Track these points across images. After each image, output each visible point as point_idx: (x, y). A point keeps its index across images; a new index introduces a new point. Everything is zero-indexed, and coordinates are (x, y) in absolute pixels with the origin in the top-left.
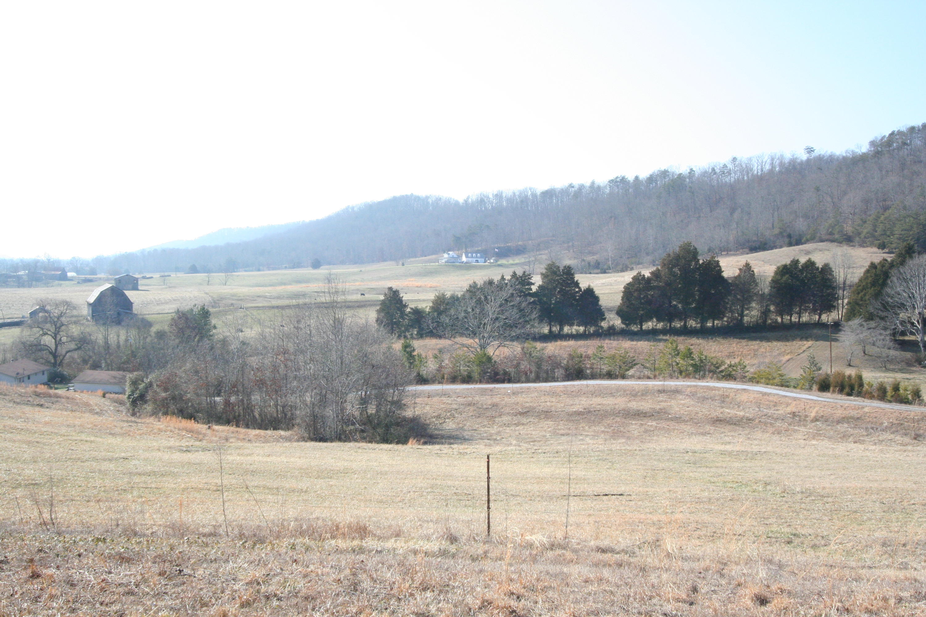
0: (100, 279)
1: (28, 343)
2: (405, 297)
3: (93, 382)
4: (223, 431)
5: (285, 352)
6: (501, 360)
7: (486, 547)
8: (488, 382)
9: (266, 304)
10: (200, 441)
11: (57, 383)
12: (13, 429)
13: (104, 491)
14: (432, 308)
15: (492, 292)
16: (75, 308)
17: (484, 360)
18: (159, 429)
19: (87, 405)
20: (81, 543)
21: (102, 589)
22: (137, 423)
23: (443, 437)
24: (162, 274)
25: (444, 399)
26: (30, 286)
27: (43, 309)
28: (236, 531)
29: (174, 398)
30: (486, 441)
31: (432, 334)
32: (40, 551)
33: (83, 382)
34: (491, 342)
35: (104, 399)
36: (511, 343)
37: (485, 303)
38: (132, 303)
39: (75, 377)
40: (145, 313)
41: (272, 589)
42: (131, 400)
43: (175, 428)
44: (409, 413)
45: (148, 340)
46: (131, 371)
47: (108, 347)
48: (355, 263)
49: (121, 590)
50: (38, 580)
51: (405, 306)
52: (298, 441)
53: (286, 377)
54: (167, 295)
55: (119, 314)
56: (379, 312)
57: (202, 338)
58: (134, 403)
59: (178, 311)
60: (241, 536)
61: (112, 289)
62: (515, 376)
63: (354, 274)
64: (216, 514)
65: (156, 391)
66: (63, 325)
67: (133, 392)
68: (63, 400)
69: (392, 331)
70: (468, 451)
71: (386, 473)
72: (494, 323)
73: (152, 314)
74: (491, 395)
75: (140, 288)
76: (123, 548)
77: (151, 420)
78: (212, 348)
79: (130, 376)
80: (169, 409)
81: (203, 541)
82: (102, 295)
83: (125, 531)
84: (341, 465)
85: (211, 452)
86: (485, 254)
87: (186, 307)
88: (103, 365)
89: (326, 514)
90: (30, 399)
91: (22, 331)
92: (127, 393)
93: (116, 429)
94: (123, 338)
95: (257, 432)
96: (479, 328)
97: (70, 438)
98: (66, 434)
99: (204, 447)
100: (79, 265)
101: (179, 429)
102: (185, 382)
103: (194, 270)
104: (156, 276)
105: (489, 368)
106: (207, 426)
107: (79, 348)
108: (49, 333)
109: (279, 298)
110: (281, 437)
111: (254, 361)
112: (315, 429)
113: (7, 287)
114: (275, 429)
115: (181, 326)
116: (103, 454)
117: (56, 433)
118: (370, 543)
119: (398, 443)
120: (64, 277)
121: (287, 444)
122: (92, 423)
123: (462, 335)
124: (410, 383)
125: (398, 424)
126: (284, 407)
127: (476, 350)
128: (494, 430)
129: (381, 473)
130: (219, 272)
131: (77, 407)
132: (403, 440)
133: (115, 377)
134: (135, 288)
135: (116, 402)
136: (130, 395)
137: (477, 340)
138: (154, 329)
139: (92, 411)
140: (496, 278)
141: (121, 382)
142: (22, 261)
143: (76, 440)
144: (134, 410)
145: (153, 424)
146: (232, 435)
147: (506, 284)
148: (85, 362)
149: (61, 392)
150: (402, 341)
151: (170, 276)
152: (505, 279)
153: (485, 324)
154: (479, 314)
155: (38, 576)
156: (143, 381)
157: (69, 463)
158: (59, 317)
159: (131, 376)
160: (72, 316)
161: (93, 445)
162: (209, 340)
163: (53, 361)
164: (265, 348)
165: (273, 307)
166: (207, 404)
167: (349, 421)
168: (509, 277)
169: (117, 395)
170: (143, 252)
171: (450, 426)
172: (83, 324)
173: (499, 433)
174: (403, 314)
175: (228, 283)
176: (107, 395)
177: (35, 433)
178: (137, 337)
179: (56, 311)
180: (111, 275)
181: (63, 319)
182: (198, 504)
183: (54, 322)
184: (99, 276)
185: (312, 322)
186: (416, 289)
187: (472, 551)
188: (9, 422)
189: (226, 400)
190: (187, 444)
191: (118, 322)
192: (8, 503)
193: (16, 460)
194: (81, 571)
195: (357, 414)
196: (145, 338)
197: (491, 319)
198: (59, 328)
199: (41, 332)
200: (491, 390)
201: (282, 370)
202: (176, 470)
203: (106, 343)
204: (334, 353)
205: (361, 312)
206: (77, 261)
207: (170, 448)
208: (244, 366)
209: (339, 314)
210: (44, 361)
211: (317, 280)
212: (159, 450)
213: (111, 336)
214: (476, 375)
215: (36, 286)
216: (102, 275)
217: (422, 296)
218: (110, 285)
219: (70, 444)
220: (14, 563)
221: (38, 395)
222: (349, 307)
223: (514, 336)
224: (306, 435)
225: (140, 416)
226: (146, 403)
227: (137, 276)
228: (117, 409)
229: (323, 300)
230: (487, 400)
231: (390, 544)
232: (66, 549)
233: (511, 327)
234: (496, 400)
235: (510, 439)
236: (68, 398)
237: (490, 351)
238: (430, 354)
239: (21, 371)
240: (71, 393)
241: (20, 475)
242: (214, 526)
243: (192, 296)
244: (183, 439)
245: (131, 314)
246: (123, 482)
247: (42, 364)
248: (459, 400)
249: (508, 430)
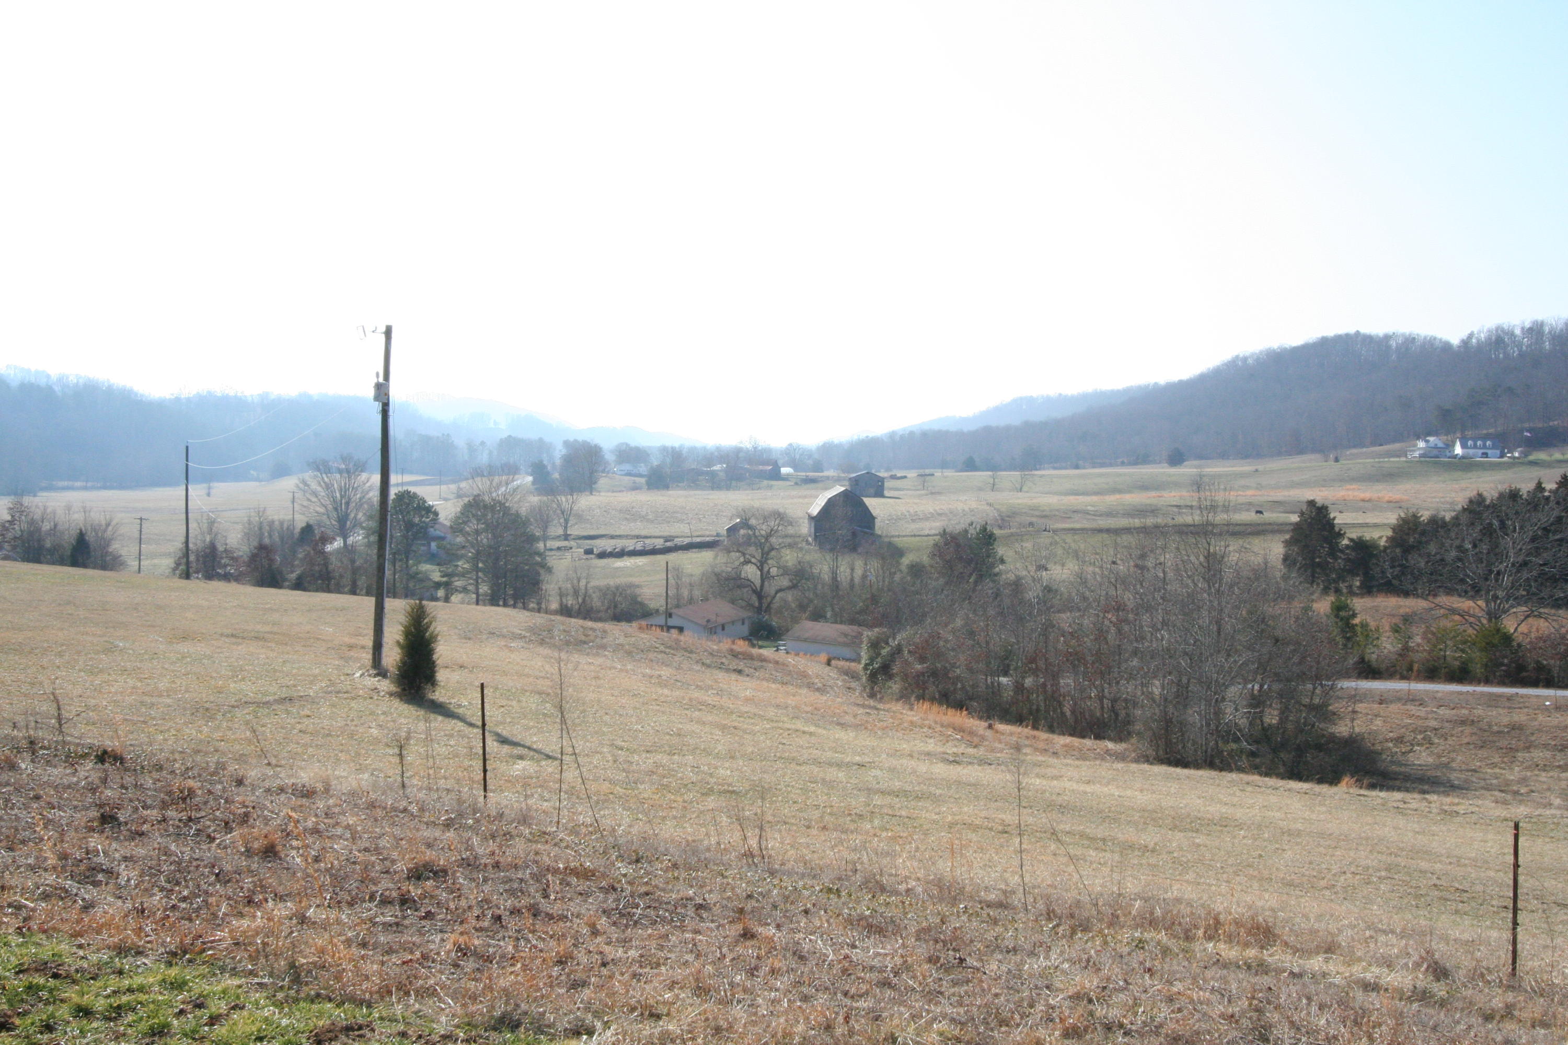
0: (828, 478)
1: (724, 574)
2: (1340, 519)
3: (814, 641)
4: (1011, 734)
5: (1120, 607)
6: (1530, 642)
7: (1510, 997)
8: (1502, 683)
9: (1087, 525)
10: (975, 747)
11: (760, 638)
12: (702, 705)
13: (830, 814)
14: (1390, 539)
15: (1517, 513)
16: (791, 524)
17: (1496, 641)
18: (911, 722)
19: (804, 675)
20: (806, 893)
21: (844, 971)
22: (877, 709)
23: (1407, 778)
24: (921, 471)
25: (1413, 709)
26: (728, 488)
27: (745, 524)
28: (1041, 905)
29: (934, 674)
30: (1496, 793)
31: (1390, 588)
32: (750, 897)
33: (798, 639)
34: (1512, 606)
35: (828, 668)
36: (1553, 611)
37: (1500, 533)
38: (873, 518)
39: (788, 631)
40: (893, 534)
41: (1114, 1013)
42: (868, 672)
43: (936, 722)
44: (1342, 729)
45: (897, 577)
46: (870, 627)
47: (837, 587)
48: (1246, 457)
49: (874, 976)
50: (752, 943)
51: (1340, 535)
52: (1137, 761)
53: (1119, 650)
54: (928, 506)
55: (854, 534)
56: (1287, 543)
57: (981, 577)
58: (873, 677)
59: (944, 533)
60: (1050, 914)
61: (844, 494)
62: (1562, 674)
63: (1243, 475)
64: (1005, 871)
65: (906, 660)
66: (772, 549)
67: (872, 660)
68: (771, 665)
69: (1312, 580)
70: (1461, 809)
71: (1299, 833)
72: (1518, 571)
73: (904, 536)
74: (1509, 708)
75: (886, 493)
76: (868, 909)
77: (898, 707)
78: (997, 595)
79: (868, 634)
80: (927, 691)
81: (989, 915)
82: (830, 503)
83: (866, 882)
84: (1215, 810)
85: (993, 767)
86: (1503, 441)
87: (956, 526)
88: (829, 615)
89: (1190, 893)
90: (724, 660)
91: (716, 556)
92: (863, 662)
93: (847, 717)
94: (859, 572)
95: (1068, 740)
96: (1486, 579)
97: (780, 725)
98: (775, 718)
99: (982, 757)
100: (797, 457)
101: (942, 726)
102: (953, 650)
103: (970, 465)
104: (912, 474)
105: (1506, 657)
106: (986, 724)
107: (794, 587)
108: (753, 560)
109: (1110, 514)
110: (1107, 751)
111: (1065, 620)
112: (1168, 743)
113: (697, 489)
114: (1098, 737)
115: (948, 557)
116: (829, 754)
117: (761, 716)
118: (1275, 956)
119: (1320, 781)
120: (775, 475)
121: (1120, 765)
122: (812, 705)
123: (1450, 592)
124: (1347, 675)
125: (1319, 747)
126: (1114, 701)
127: (1480, 622)
128: (1514, 774)
129: (1290, 833)
130: (1010, 470)
131: (789, 678)
132: (1331, 777)
133: (846, 635)
134: (879, 493)
135: (846, 673)
136: (866, 665)
137: (1481, 603)
138: (906, 561)
139: (810, 686)
140: (1526, 487)
141: (855, 642)
142: (718, 449)
143: (789, 729)
144: (872, 688)
145: (902, 713)
146: (1027, 742)
147: (1547, 498)
148: (802, 607)
149: (768, 652)
150: (1331, 598)
151: (933, 475)
152: (1544, 489)
153: (1498, 573)
154: (1488, 553)
155: (753, 936)
156: (887, 643)
157: (779, 764)
158: (768, 537)
159: (870, 633)
160: (786, 536)
161: (813, 740)
162: (994, 581)
163: (757, 604)
164: (1085, 599)
165: (1100, 531)
166: (987, 687)
167: (1229, 734)
168: (1553, 486)
169: (848, 663)
170: (892, 435)
171: (1422, 758)
172: (801, 549)
173: (1523, 781)
174: (1334, 550)
175: (1025, 489)
176: (833, 662)
177: (732, 713)
178: (881, 572)
179: (764, 527)
180: (844, 472)
181: (773, 540)
182: (975, 852)
183: (761, 544)
184: (826, 473)
185: (1169, 558)
186: (1361, 504)
187: (1480, 1000)
188: (696, 694)
189: (1017, 682)
190: (955, 750)
191: (853, 547)
192: (698, 817)
193: (707, 752)
194: (812, 937)
195: (1243, 722)
196: (892, 574)
197: (1513, 565)
198: (768, 553)
199: (742, 559)
200: (1509, 698)
201: (1112, 636)
202: (938, 792)
203: (834, 579)
204: (1205, 613)
205: (1257, 544)
206: (795, 450)
207: (928, 754)
208: (1048, 626)
209: (1217, 546)
210: (744, 604)
211: (1177, 485)
212: (911, 756)
213: (842, 569)
214: (1478, 669)
215: (737, 488)
216: (831, 473)
217: (1371, 518)
218: (843, 489)
219: (780, 735)
220: (716, 910)
221: (735, 655)
222: (1234, 534)
223: (1560, 598)
224: (1151, 752)
225: (881, 698)
226: (891, 679)
227: (882, 474)
228: (848, 685)
229: (1189, 520)
230: (1501, 717)
231: (1316, 963)
232: (786, 898)
233: (1554, 580)
234: (1519, 717)
235: (1548, 794)
236: (777, 663)
237: (1509, 624)
238: (1386, 625)
239: (713, 618)
240: (781, 656)
241: (711, 775)
242: (1005, 892)
243: (966, 509)
244: (947, 741)
245: (872, 534)
246: (858, 803)
247: (742, 607)
248: (1441, 711)
249: (1543, 776)
